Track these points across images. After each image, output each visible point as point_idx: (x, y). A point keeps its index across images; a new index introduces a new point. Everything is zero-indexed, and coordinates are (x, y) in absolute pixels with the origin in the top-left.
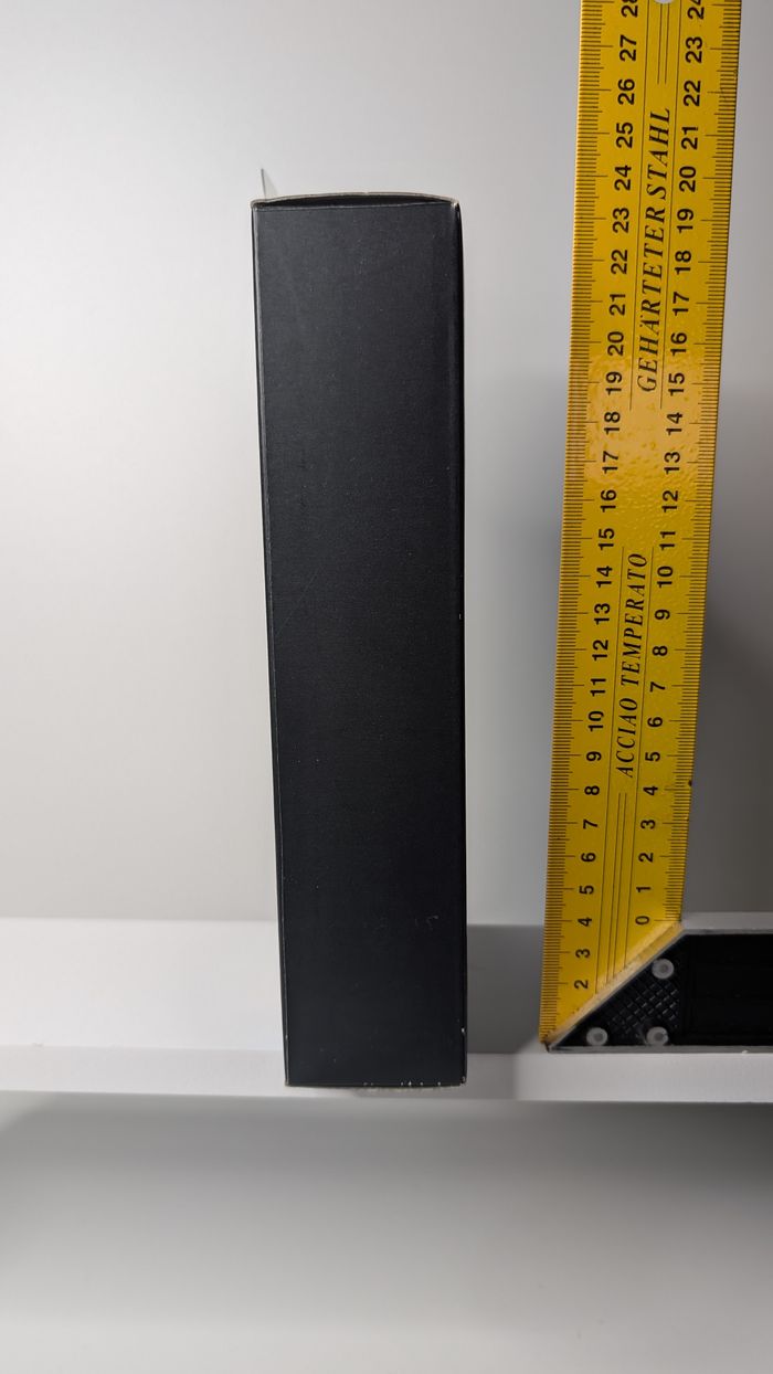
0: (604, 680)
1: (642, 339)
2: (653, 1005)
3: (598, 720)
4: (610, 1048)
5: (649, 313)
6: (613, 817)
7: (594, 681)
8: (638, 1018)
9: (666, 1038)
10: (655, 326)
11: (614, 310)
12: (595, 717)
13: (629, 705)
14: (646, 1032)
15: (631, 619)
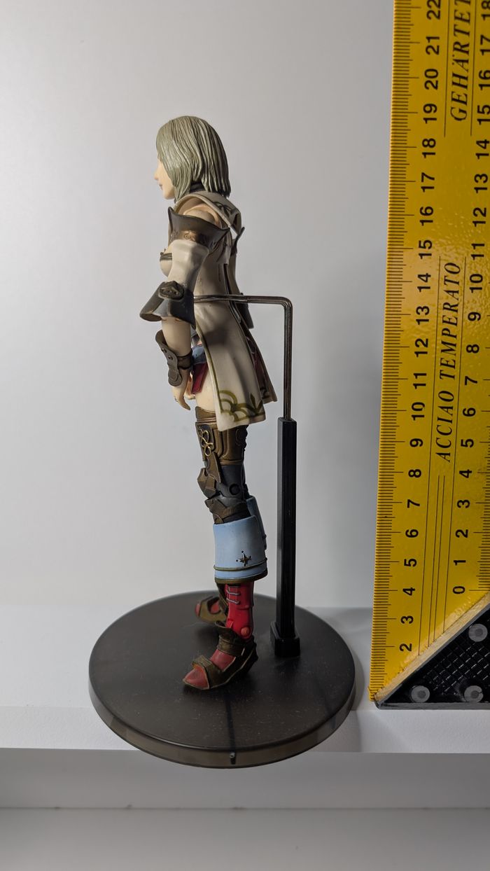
0: (425, 374)
1: (454, 75)
2: (469, 665)
3: (420, 410)
4: (432, 703)
5: (460, 53)
6: (433, 498)
7: (416, 375)
8: (455, 677)
9: (481, 696)
10: (465, 64)
11: (430, 50)
12: (417, 407)
13: (447, 396)
14: (463, 690)
15: (448, 320)
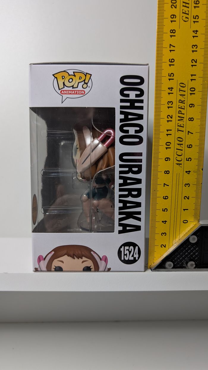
0: (171, 130)
1: (183, 2)
2: (189, 253)
3: (169, 145)
4: (174, 269)
6: (174, 182)
7: (167, 130)
8: (184, 258)
9: (194, 266)
13: (180, 139)
14: (187, 263)
15: (181, 107)
